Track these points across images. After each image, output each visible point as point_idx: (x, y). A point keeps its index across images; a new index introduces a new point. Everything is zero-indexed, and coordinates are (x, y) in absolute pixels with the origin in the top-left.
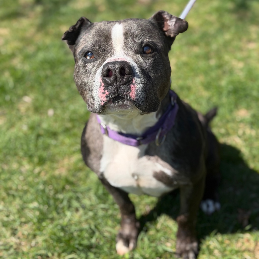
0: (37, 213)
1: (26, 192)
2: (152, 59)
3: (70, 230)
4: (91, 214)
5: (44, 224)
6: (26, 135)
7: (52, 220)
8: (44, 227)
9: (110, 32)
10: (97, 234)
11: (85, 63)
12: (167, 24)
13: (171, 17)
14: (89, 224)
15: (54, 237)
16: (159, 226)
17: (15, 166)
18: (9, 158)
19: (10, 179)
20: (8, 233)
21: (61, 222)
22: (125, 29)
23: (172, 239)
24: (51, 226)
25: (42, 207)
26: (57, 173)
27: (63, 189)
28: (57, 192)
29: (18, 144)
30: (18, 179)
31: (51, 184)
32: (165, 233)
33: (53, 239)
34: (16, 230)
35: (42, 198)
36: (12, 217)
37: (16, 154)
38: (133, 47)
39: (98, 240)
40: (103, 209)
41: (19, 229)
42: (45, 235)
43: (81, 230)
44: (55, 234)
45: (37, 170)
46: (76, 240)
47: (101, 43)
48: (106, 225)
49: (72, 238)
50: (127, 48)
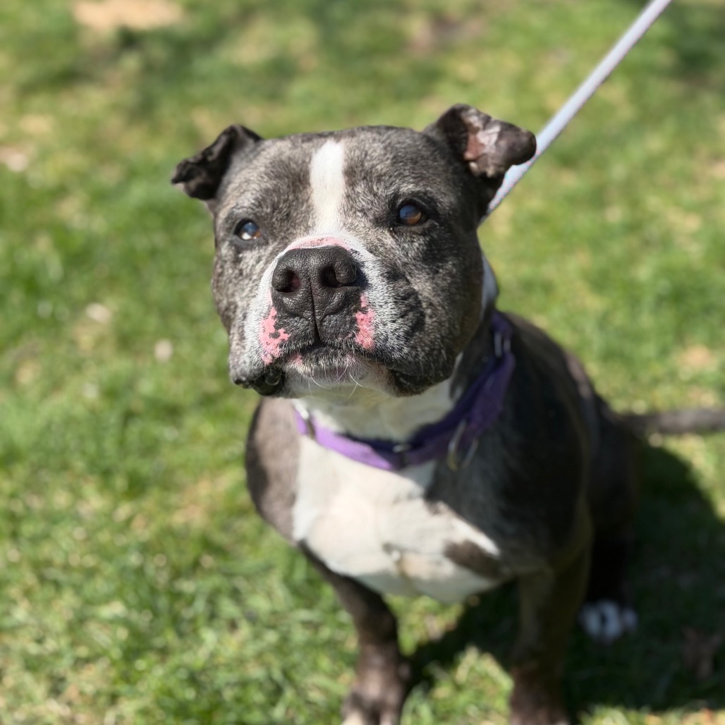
0: (122, 634)
1: (91, 573)
2: (421, 240)
3: (212, 682)
4: (271, 637)
5: (141, 664)
6: (93, 412)
7: (164, 652)
8: (141, 672)
9: (307, 167)
10: (289, 694)
11: (238, 250)
12: (476, 140)
13: (487, 121)
14: (268, 667)
15: (168, 702)
16: (462, 673)
17: (61, 499)
18: (45, 476)
19: (46, 536)
20: (39, 690)
21: (187, 658)
22: (348, 157)
23: (499, 713)
24: (159, 671)
25: (135, 616)
26: (178, 519)
27: (196, 565)
28: (177, 574)
29: (71, 439)
30: (70, 535)
31: (163, 552)
32: (480, 694)
33: (163, 708)
34: (62, 680)
35: (136, 591)
36: (51, 645)
37: (65, 467)
38: (369, 209)
39: (291, 712)
40: (307, 624)
41: (71, 677)
42: (141, 695)
43: (244, 684)
44: (170, 693)
45: (124, 510)
46: (229, 710)
47: (279, 197)
48: (315, 668)
49: (217, 705)
50: (354, 210)
